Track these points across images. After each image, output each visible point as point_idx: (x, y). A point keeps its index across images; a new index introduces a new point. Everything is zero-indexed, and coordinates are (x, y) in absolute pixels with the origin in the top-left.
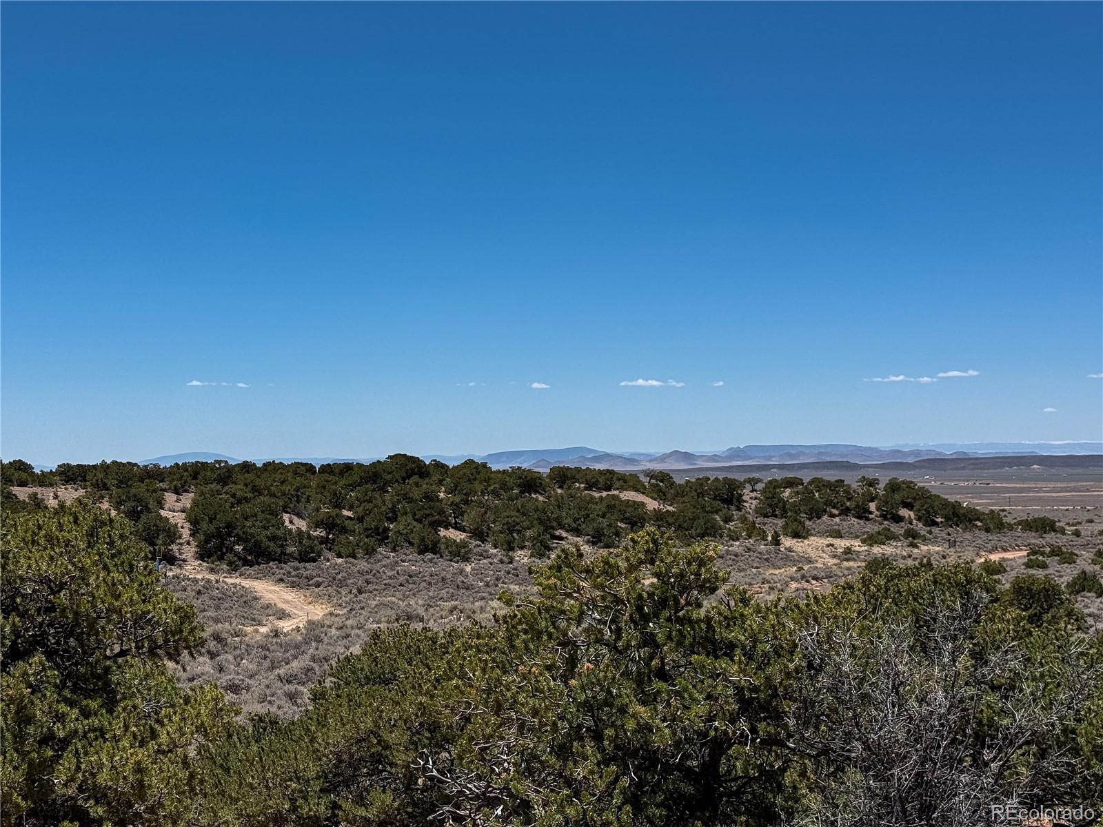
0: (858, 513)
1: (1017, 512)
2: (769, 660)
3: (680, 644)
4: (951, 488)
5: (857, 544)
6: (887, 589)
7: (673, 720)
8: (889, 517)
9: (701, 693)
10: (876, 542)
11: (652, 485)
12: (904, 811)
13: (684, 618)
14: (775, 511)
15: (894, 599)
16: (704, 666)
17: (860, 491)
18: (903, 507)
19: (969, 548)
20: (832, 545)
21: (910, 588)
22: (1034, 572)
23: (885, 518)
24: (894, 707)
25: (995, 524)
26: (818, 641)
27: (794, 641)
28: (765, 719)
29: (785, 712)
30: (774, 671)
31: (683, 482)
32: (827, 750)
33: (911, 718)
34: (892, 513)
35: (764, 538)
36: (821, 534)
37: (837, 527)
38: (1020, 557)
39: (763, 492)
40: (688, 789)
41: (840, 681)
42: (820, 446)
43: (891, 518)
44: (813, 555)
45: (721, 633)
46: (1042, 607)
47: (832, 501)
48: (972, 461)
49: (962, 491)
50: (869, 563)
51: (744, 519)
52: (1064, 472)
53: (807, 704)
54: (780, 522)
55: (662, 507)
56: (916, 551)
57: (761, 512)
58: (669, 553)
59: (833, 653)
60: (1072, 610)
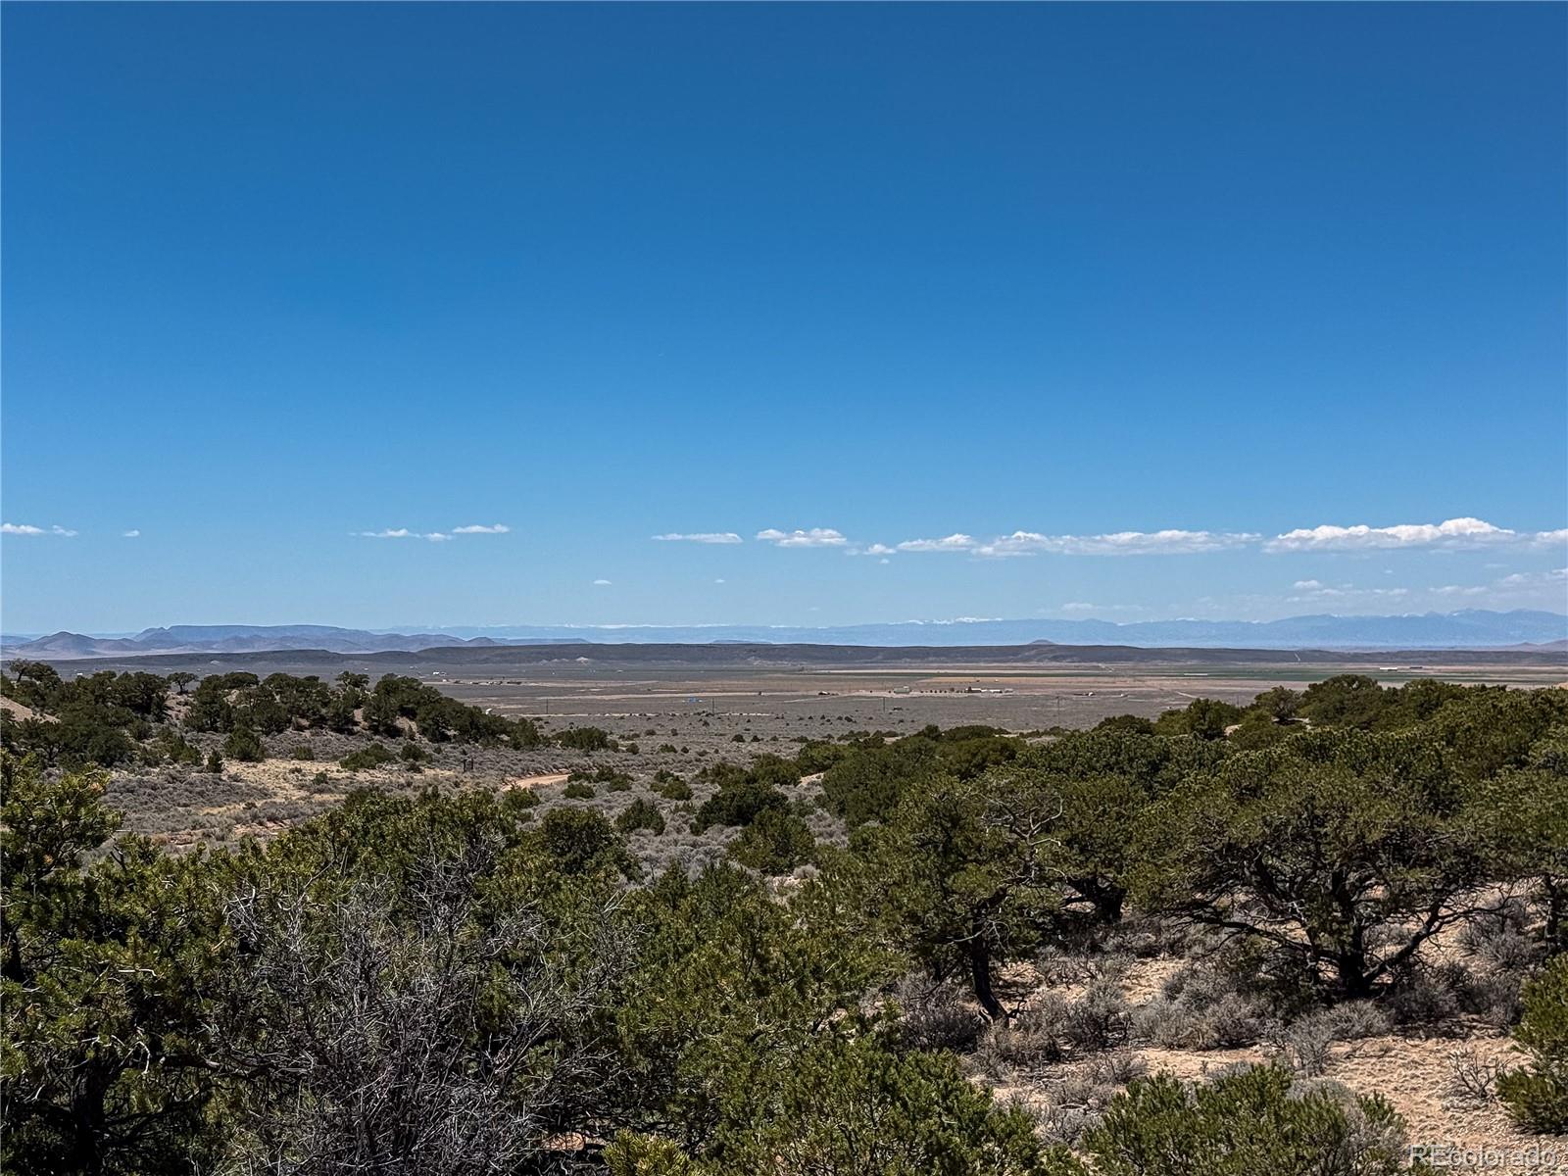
0: (337, 724)
1: (557, 721)
2: (182, 942)
3: (43, 923)
4: (469, 688)
5: (335, 769)
6: (366, 832)
7: (29, 1039)
8: (381, 729)
9: (74, 995)
10: (362, 766)
11: (24, 684)
12: (372, 1145)
13: (50, 884)
14: (216, 722)
15: (374, 846)
16: (79, 955)
17: (341, 693)
18: (402, 716)
19: (492, 772)
20: (299, 771)
21: (397, 830)
22: (576, 802)
23: (376, 731)
24: (362, 999)
25: (526, 737)
26: (255, 910)
27: (220, 912)
28: (174, 1028)
29: (203, 1017)
30: (190, 957)
31: (73, 679)
32: (265, 1068)
33: (386, 1013)
34: (386, 724)
35: (197, 762)
36: (283, 755)
37: (306, 745)
38: (558, 783)
39: (198, 694)
40: (53, 1138)
41: (285, 966)
42: (284, 628)
43: (386, 731)
44: (270, 785)
45: (108, 905)
46: (584, 851)
47: (299, 708)
48: (498, 652)
49: (486, 692)
50: (351, 795)
51: (167, 735)
52: (621, 666)
53: (236, 1003)
54: (222, 738)
55: (38, 716)
56: (418, 776)
57: (195, 724)
58: (29, 788)
59: (278, 925)
60: (623, 854)
